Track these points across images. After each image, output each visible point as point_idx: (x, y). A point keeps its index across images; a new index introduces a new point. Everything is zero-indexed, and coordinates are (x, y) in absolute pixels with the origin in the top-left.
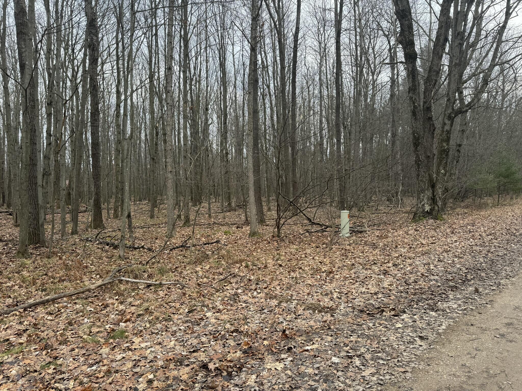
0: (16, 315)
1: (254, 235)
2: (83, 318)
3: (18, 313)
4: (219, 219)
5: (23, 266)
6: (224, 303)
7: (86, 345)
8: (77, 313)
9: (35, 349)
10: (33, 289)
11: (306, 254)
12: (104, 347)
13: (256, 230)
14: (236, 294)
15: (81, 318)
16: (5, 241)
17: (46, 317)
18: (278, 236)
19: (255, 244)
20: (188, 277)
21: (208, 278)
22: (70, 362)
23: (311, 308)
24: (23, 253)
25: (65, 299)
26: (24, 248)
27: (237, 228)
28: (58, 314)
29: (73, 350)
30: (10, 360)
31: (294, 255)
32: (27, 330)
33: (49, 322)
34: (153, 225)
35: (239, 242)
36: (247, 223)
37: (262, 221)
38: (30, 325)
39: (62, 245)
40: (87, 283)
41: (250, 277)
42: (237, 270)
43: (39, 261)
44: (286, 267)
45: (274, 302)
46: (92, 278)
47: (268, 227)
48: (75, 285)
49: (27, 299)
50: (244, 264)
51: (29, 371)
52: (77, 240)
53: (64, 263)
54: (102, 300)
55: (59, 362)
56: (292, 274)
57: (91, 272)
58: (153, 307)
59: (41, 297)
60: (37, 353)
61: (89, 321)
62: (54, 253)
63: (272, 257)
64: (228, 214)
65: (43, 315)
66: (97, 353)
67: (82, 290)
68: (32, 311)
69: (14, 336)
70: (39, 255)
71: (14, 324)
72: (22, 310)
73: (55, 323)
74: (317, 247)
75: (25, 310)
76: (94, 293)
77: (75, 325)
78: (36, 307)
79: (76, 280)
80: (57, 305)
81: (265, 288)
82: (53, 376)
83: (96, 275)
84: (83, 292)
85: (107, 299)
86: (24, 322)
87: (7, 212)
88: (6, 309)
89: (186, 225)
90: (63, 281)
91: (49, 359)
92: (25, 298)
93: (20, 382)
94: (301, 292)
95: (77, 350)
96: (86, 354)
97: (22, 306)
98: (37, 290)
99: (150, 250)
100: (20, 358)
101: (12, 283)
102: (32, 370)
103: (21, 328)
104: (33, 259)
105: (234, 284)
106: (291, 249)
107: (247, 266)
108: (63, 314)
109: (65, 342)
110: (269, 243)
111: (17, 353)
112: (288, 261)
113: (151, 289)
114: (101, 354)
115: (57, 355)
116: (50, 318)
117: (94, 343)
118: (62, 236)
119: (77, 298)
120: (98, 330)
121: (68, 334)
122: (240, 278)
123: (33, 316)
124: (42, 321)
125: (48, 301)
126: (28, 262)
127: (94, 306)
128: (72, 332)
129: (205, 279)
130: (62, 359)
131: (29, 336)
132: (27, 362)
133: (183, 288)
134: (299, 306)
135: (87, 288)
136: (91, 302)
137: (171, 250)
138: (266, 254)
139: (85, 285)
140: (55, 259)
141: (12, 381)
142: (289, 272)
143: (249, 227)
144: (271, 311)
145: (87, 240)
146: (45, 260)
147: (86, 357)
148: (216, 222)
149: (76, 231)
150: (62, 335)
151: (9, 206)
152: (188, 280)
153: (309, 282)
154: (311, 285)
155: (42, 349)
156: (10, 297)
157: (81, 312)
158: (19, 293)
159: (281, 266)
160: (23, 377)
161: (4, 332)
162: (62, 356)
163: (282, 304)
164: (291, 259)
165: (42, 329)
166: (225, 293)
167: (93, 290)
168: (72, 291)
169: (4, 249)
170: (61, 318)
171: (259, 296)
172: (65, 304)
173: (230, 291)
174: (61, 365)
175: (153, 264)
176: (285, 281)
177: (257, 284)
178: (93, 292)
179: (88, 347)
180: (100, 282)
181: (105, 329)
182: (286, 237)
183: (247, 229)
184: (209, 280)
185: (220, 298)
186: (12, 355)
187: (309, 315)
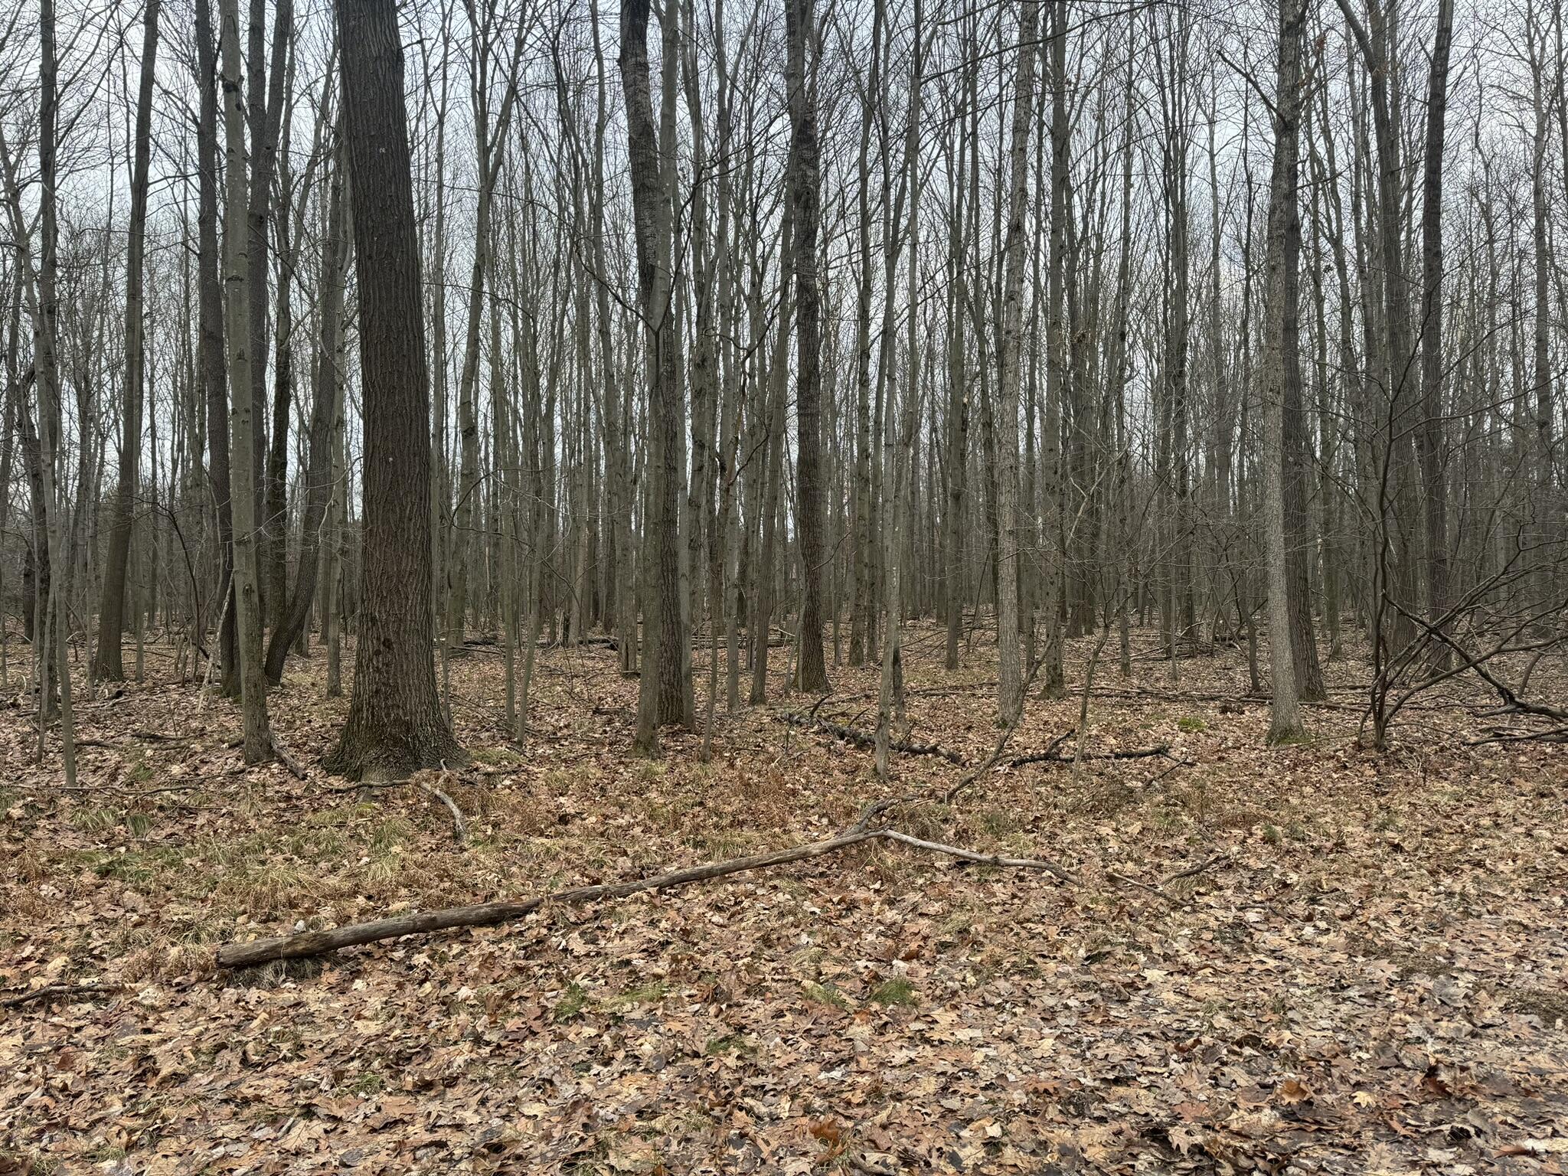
0: (643, 903)
1: (1286, 736)
2: (798, 931)
3: (645, 898)
4: (1158, 680)
5: (648, 776)
6: (1202, 947)
7: (812, 1007)
8: (782, 915)
9: (690, 996)
10: (674, 838)
11: (1497, 815)
12: (858, 1021)
13: (1294, 722)
14: (1240, 924)
15: (793, 931)
16: (606, 713)
17: (709, 915)
18: (1379, 747)
19: (1293, 769)
22: (776, 1045)
23: (1533, 1005)
24: (646, 746)
25: (748, 872)
26: (650, 732)
27: (1224, 710)
28: (735, 911)
29: (780, 1014)
30: (637, 1015)
32: (668, 943)
33: (716, 931)
34: (957, 688)
35: (1235, 757)
36: (1257, 694)
37: (1312, 692)
38: (673, 931)
39: (731, 731)
40: (798, 836)
41: (1284, 874)
42: (1235, 849)
43: (683, 768)
44: (1420, 853)
45: (1384, 969)
46: (810, 823)
47: (1335, 714)
48: (769, 839)
49: (664, 863)
50: (1259, 831)
51: (681, 1050)
52: (766, 720)
53: (741, 777)
54: (839, 886)
55: (751, 1040)
56: (1447, 881)
57: (806, 808)
58: (981, 928)
59: (694, 862)
60: (697, 1007)
61: (811, 941)
62: (714, 749)
63: (1360, 815)
64: (1186, 663)
65: (701, 911)
66: (840, 1035)
67: (788, 853)
68: (676, 895)
69: (641, 955)
70: (681, 751)
71: (639, 923)
72: (653, 890)
73: (730, 936)
74: (1543, 796)
75: (661, 892)
76: (817, 865)
77: (779, 948)
78: (684, 887)
79: (773, 826)
80: (730, 888)
81: (1344, 918)
82: (737, 1075)
83: (820, 817)
84: (790, 861)
85: (852, 887)
86: (659, 921)
87: (604, 641)
88: (619, 882)
89: (1052, 693)
90: (742, 824)
91: (724, 1031)
92: (659, 859)
93: (664, 1076)
95: (789, 1017)
96: (814, 1033)
97: (653, 879)
98: (683, 843)
99: (954, 758)
100: (659, 1012)
101: (627, 817)
102: (687, 1049)
103: (654, 937)
104: (669, 761)
105: (1229, 892)
106: (1433, 793)
107: (1270, 839)
108: (750, 914)
109: (757, 990)
110: (1346, 768)
111: (651, 1000)
112: (1424, 835)
113: (968, 875)
114: (851, 1040)
115: (744, 1021)
116: (716, 919)
117: (833, 1006)
118: (730, 706)
119: (778, 875)
120: (838, 970)
121: (763, 969)
122: (1251, 874)
123: (679, 910)
124: (700, 926)
125: (710, 874)
126: (661, 768)
127: (819, 901)
128: (773, 965)
129: (1130, 865)
130: (754, 1035)
131: (675, 959)
132: (676, 1026)
133: (1062, 883)
134: (1483, 994)
135: (802, 849)
136: (812, 890)
137: (1014, 765)
138: (1336, 804)
139: (793, 841)
140: (719, 766)
141: (646, 1070)
142: (1432, 873)
144: (1374, 997)
145: (790, 720)
146: (696, 767)
147: (815, 1041)
148: (1149, 689)
149: (762, 694)
150: (750, 968)
151: (607, 628)
152: (1075, 861)
153: (1520, 915)
154: (1526, 927)
155: (705, 1001)
156: (625, 853)
157: (790, 912)
158: (643, 844)
159: (1397, 848)
160: (668, 1063)
161: (617, 941)
162: (754, 1026)
163: (1415, 979)
164: (1438, 830)
165: (702, 945)
166: (1202, 916)
167: (815, 857)
168: (762, 853)
169: (605, 732)
170: (743, 924)
171: (1324, 939)
172: (751, 887)
173: (1220, 913)
174: (754, 1050)
175: (968, 799)
176: (1422, 902)
177: (1313, 901)
178: (813, 862)
179: (816, 1013)
180: (830, 838)
181: (855, 971)
182: (1411, 750)
184: (1145, 869)
185: (1186, 931)
186: (641, 1003)
187: (1527, 1029)
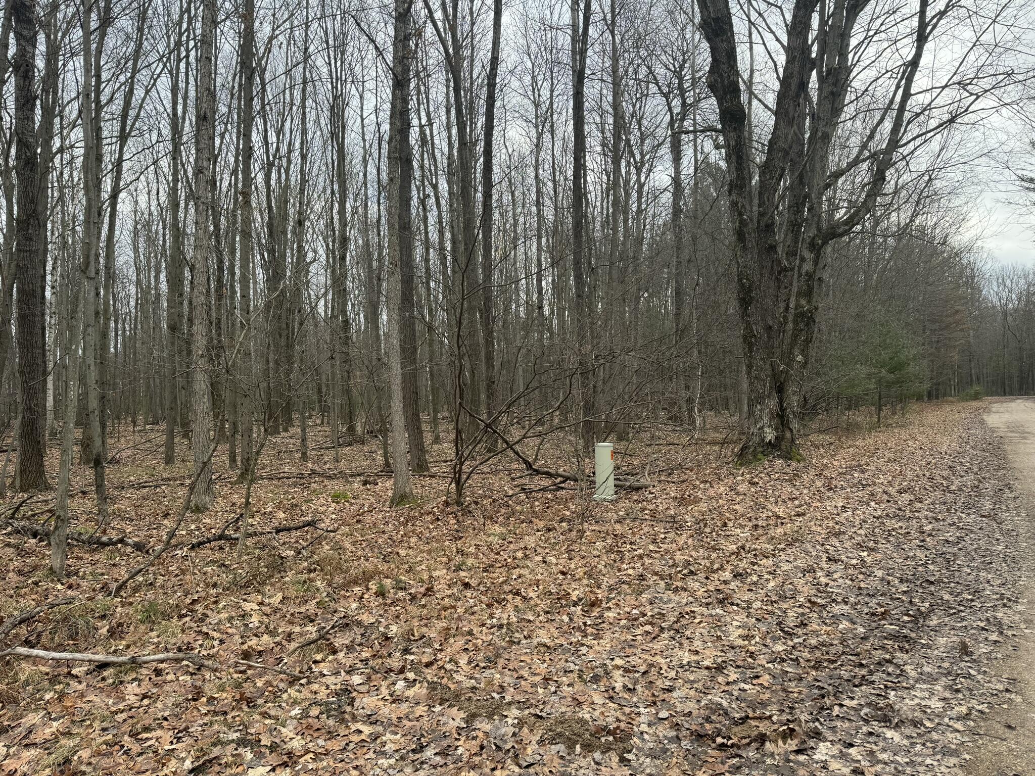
4: (325, 463)
11: (526, 548)
13: (407, 490)
14: (346, 691)
18: (459, 503)
19: (405, 524)
20: (218, 631)
21: (273, 633)
23: (560, 735)
27: (365, 483)
31: (498, 553)
35: (368, 519)
36: (388, 470)
37: (420, 467)
41: (387, 627)
42: (354, 606)
44: (482, 588)
45: (455, 718)
47: (434, 481)
50: (373, 586)
56: (498, 612)
63: (445, 559)
64: (346, 450)
74: (549, 530)
81: (428, 665)
89: (244, 478)
94: (525, 673)
99: (139, 547)
105: (341, 655)
106: (489, 536)
107: (381, 593)
110: (438, 519)
112: (485, 570)
113: (104, 679)
122: (362, 631)
129: (266, 637)
133: (199, 669)
134: (525, 730)
137: (193, 547)
142: (489, 606)
143: (392, 481)
144: (443, 753)
148: (318, 470)
152: (216, 643)
153: (543, 636)
154: (548, 647)
159: (467, 585)
163: (477, 724)
164: (492, 566)
166: (315, 687)
171: (410, 693)
173: (330, 680)
176: (483, 636)
177: (406, 651)
182: (476, 503)
183: (386, 486)
184: (278, 639)
185: (296, 711)
187: (557, 761)
